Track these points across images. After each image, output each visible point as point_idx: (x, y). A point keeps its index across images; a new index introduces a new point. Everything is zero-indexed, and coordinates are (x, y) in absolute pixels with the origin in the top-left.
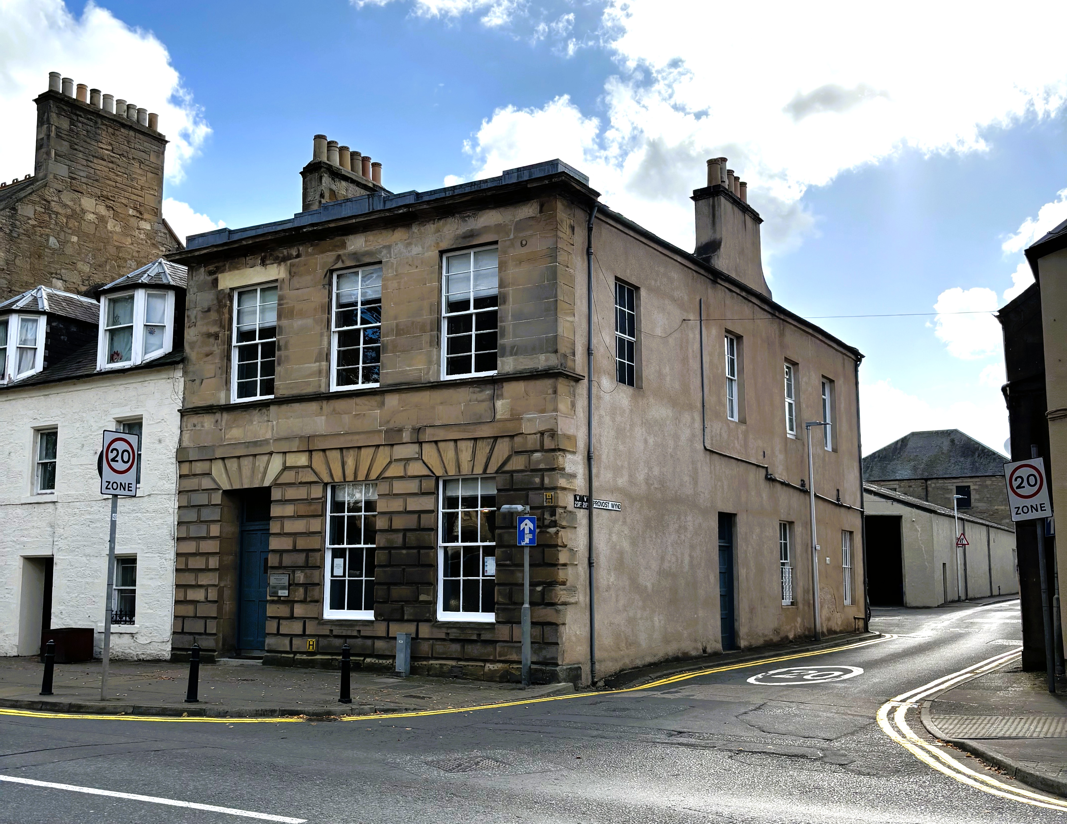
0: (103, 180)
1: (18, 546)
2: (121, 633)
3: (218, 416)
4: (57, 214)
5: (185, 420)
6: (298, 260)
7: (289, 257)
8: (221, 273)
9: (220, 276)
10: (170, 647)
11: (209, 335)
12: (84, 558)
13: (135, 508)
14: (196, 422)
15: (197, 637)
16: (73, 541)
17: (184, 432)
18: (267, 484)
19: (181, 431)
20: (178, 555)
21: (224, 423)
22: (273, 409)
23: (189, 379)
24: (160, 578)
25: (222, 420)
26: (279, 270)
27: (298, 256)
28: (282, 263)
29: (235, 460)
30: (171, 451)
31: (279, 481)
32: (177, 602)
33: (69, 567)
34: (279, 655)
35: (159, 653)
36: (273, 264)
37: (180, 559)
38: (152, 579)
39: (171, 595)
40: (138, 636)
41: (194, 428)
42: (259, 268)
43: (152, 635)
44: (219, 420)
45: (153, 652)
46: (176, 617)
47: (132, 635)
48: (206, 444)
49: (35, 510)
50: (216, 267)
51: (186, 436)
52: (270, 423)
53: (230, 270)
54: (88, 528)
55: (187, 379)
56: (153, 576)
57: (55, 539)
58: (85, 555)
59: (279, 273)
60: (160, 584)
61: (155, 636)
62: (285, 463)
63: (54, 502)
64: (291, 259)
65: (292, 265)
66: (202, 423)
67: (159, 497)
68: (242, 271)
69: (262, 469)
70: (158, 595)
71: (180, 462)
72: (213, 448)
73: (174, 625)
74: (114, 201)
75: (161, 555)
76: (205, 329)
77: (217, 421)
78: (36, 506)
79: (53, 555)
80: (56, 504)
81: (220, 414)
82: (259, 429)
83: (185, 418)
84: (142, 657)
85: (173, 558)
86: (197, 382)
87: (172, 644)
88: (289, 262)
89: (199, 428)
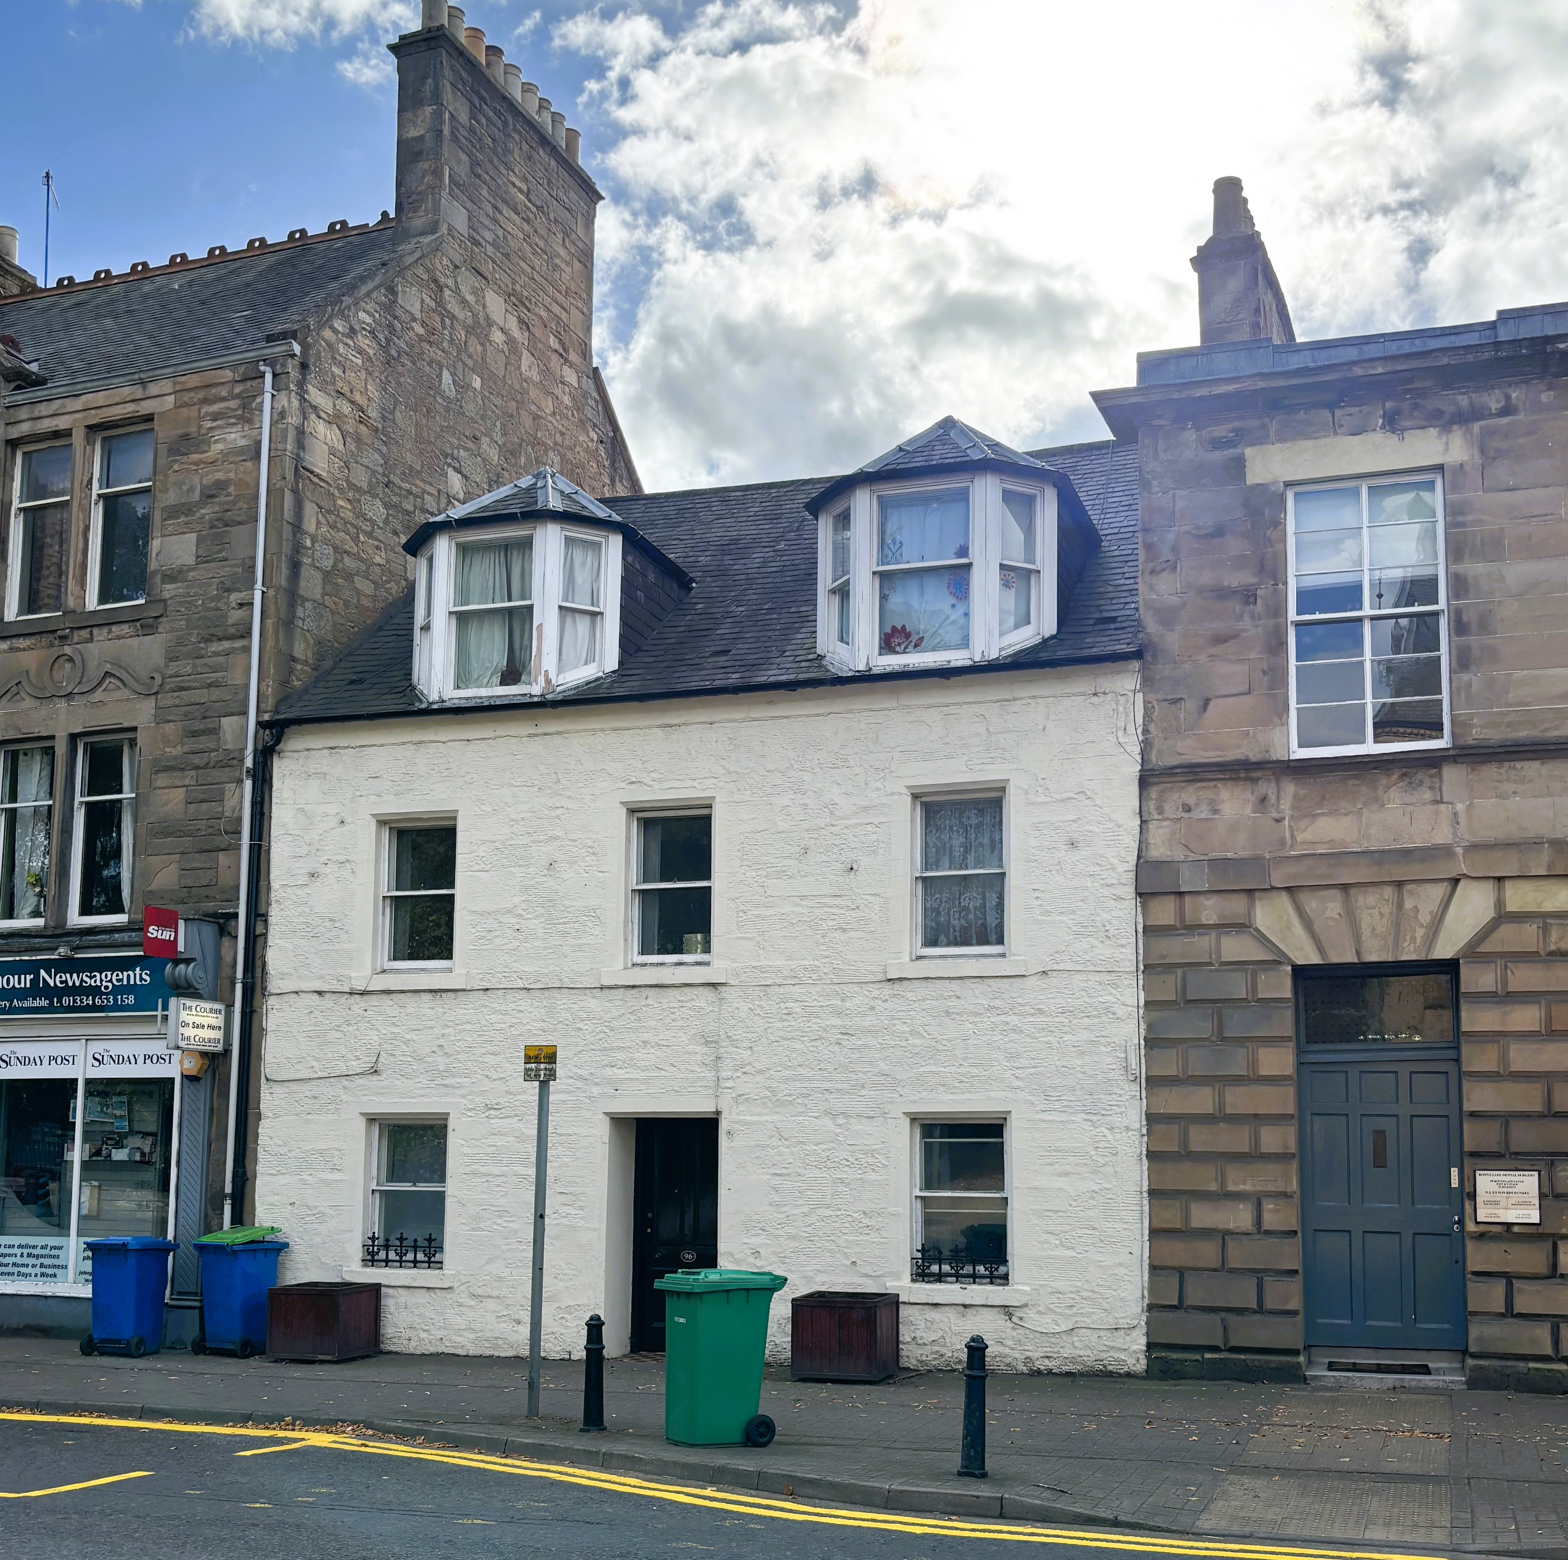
0: (516, 260)
1: (595, 1091)
2: (965, 1306)
3: (1267, 788)
4: (453, 317)
5: (1154, 795)
6: (1505, 420)
7: (1476, 414)
8: (1251, 445)
9: (1249, 452)
10: (1144, 1341)
11: (1223, 593)
12: (827, 1122)
13: (997, 1003)
14: (1191, 801)
15: (1232, 1318)
16: (786, 1080)
17: (1152, 826)
18: (1443, 951)
19: (1143, 822)
20: (1151, 1118)
21: (1286, 804)
22: (1451, 774)
23: (1160, 697)
24: (1094, 1172)
25: (1278, 798)
26: (1447, 444)
27: (1507, 410)
28: (1455, 427)
29: (1336, 893)
30: (1114, 869)
31: (1486, 947)
32: (1155, 1233)
33: (774, 1142)
34: (1521, 1364)
35: (1104, 1355)
36: (1424, 428)
37: (1157, 1127)
38: (1066, 1174)
39: (1137, 1215)
40: (1029, 1314)
41: (1186, 815)
42: (1378, 437)
43: (1074, 1310)
44: (1272, 798)
45: (1081, 1353)
46: (1154, 1269)
47: (1007, 1310)
48: (1229, 855)
49: (650, 1001)
50: (1233, 430)
51: (1159, 834)
52: (1442, 807)
53: (1283, 440)
54: (836, 1048)
55: (1151, 697)
56: (1069, 1168)
57: (724, 1074)
58: (827, 1113)
59: (1447, 450)
60: (1096, 1188)
61: (1089, 1315)
62: (1500, 903)
63: (714, 985)
64: (1482, 418)
65: (1488, 434)
66: (1212, 802)
67: (1078, 976)
68: (1322, 441)
69: (1425, 917)
70: (1090, 1213)
71: (1143, 895)
72: (1256, 863)
73: (1153, 1287)
74: (529, 310)
75: (1094, 1118)
76: (1207, 578)
77: (1263, 800)
78: (652, 992)
79: (718, 1113)
80: (722, 989)
81: (1273, 785)
82: (1407, 819)
83: (1154, 792)
84: (1042, 1365)
85: (1137, 1126)
86: (1191, 705)
87: (1147, 1334)
88: (1476, 427)
89: (1203, 816)
